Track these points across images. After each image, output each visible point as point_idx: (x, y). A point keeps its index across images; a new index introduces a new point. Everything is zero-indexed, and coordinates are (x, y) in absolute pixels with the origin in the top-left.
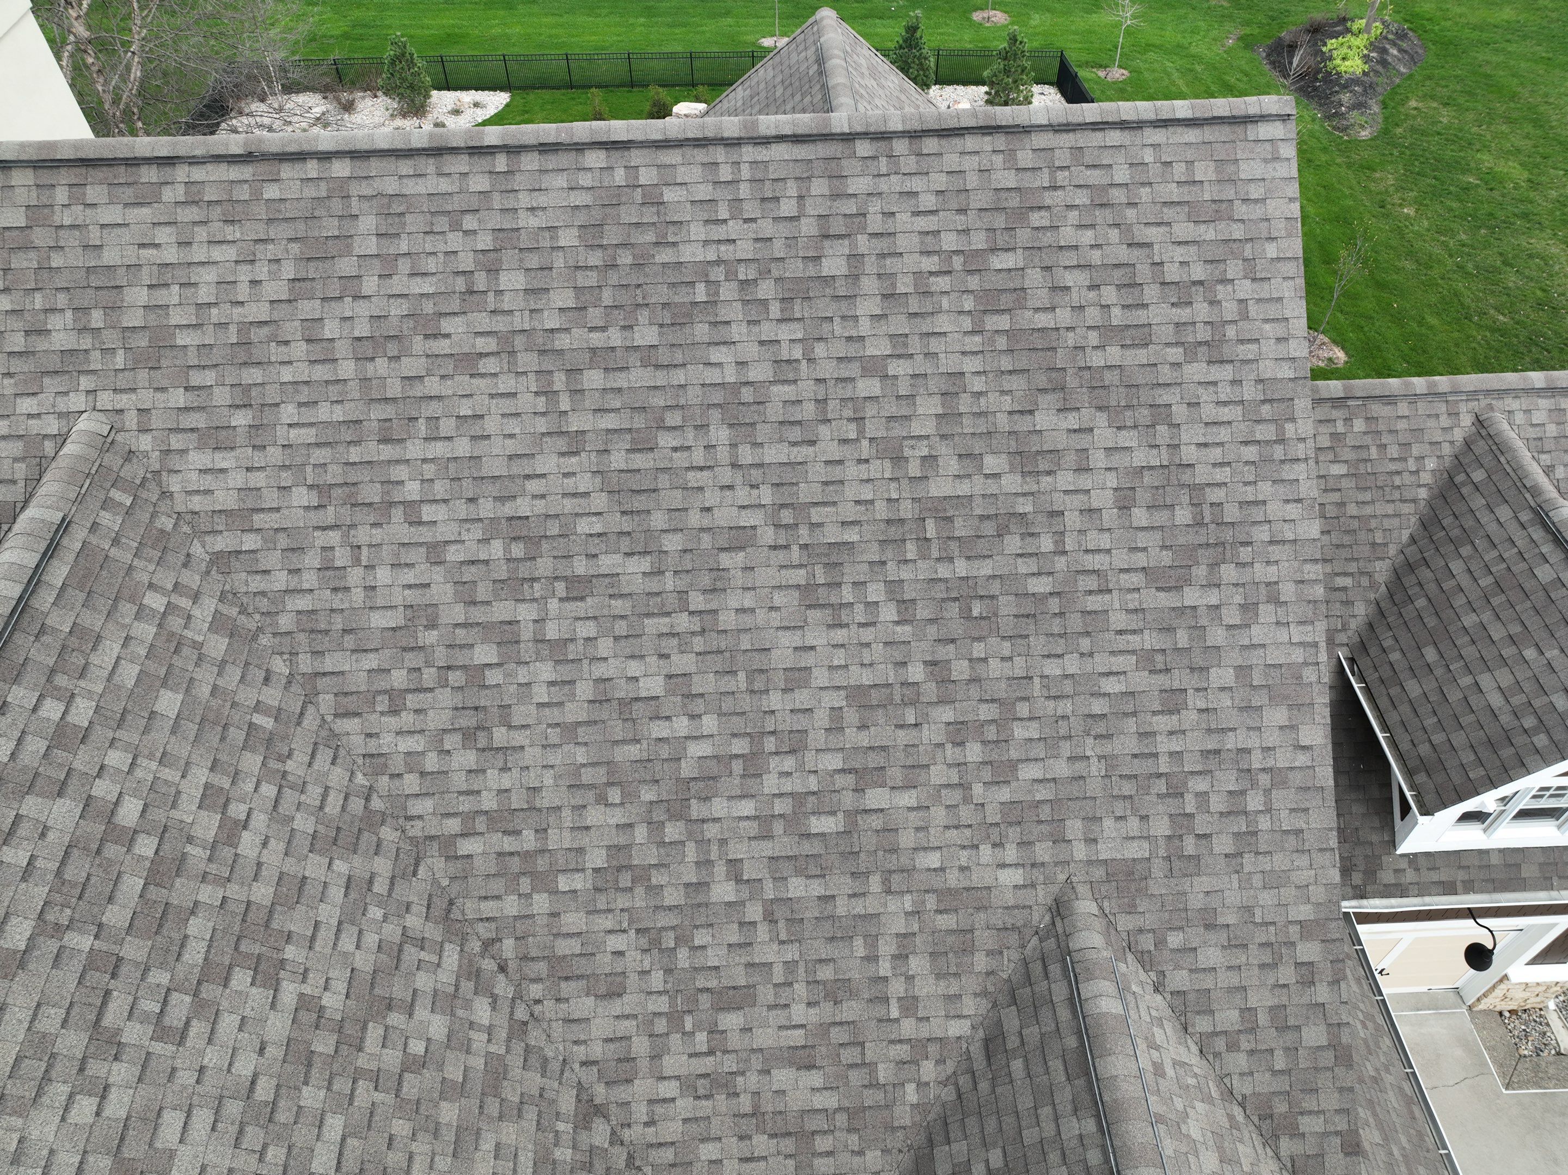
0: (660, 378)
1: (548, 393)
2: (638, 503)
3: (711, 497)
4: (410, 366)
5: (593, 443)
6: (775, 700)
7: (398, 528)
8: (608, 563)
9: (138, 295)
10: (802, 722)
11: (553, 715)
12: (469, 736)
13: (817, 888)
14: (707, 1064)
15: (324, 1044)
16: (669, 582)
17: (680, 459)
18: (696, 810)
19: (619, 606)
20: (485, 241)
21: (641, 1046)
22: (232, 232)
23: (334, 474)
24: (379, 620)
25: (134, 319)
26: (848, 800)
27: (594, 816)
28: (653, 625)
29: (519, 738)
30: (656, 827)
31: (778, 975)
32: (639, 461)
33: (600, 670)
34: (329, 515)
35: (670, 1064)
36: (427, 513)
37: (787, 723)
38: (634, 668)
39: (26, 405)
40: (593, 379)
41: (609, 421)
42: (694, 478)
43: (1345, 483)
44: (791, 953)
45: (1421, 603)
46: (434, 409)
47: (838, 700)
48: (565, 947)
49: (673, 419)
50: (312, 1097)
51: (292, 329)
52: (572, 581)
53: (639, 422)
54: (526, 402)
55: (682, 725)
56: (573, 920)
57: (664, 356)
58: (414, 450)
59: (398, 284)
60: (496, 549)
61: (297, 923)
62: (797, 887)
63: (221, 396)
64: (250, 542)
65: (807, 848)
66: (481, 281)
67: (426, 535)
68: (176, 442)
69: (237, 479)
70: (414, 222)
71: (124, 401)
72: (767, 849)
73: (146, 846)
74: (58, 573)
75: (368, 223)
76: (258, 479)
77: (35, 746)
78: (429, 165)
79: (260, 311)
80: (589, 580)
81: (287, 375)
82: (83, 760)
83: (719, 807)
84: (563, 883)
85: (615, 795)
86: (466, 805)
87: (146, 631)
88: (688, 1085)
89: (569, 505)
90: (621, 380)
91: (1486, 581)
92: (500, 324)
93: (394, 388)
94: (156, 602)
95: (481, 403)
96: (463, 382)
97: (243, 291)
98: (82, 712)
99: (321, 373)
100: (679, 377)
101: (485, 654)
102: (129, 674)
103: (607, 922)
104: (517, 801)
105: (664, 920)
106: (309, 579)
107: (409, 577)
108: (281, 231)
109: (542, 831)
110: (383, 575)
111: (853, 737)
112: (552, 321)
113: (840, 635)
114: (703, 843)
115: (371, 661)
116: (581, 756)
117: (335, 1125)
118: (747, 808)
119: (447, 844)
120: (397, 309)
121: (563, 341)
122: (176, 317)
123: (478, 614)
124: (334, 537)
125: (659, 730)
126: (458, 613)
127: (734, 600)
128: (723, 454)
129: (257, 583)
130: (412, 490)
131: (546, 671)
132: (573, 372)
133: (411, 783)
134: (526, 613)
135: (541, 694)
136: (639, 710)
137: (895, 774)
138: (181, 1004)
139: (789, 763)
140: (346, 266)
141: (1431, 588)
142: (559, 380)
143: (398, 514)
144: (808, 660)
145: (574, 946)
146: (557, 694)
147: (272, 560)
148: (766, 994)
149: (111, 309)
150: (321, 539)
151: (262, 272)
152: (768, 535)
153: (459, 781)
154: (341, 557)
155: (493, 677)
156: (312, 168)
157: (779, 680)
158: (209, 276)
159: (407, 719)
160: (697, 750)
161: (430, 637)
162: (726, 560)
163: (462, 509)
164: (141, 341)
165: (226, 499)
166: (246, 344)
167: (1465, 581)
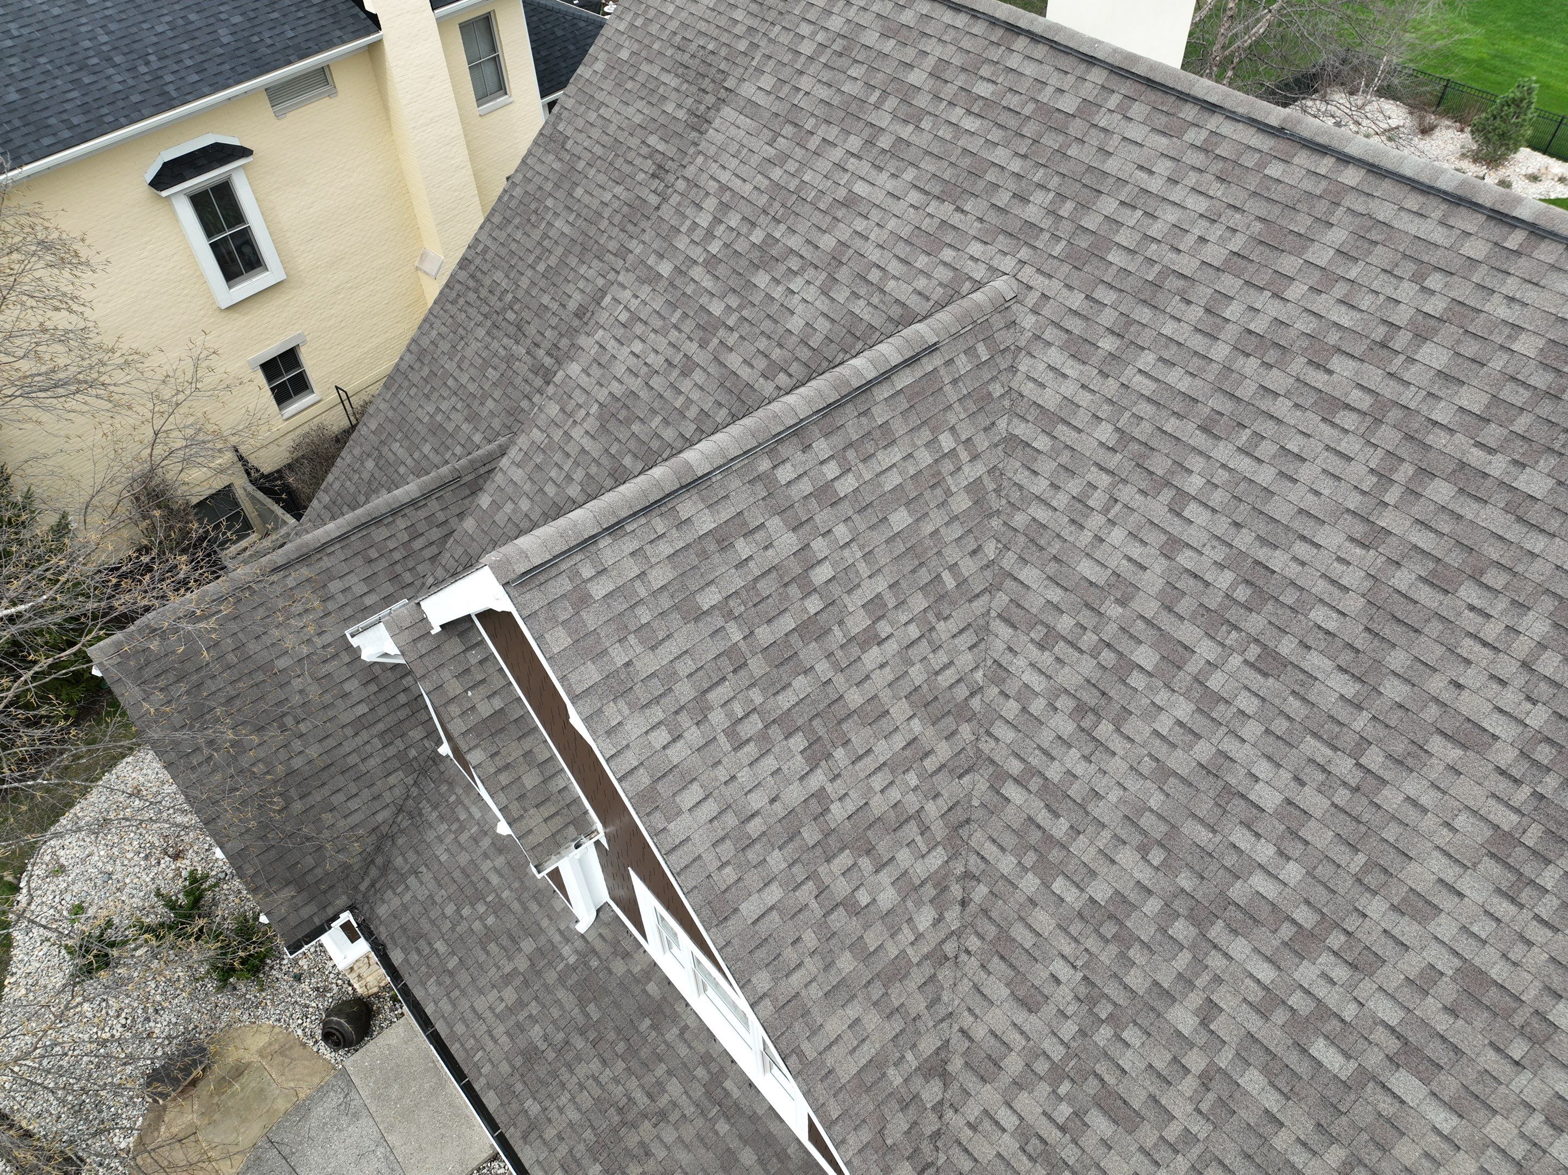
0: (1514, 533)
1: (1384, 478)
2: (1389, 630)
3: (1470, 677)
4: (1276, 380)
5: (1390, 548)
6: (1376, 907)
7: (1158, 508)
8: (1315, 661)
9: (1108, 205)
10: (1387, 949)
11: (1161, 750)
12: (1081, 709)
13: (1272, 1101)
14: (1053, 1135)
15: (810, 834)
16: (1361, 722)
17: (1469, 621)
18: (1217, 931)
19: (1294, 706)
20: (1435, 306)
21: (1014, 1064)
22: (1217, 190)
23: (1143, 431)
24: (1086, 568)
25: (1091, 222)
26: (1373, 1060)
27: (1126, 857)
28: (1311, 746)
29: (1117, 744)
30: (1169, 912)
31: (1172, 1132)
32: (1425, 595)
33: (1230, 746)
34: (1113, 461)
35: (1023, 1101)
36: (1192, 510)
37: (1370, 936)
38: (1263, 769)
39: (976, 249)
40: (1441, 491)
41: (1424, 540)
42: (1468, 647)
44: (1200, 1128)
46: (1267, 428)
47: (1447, 964)
48: (1019, 933)
49: (1495, 578)
50: (777, 861)
51: (1202, 294)
52: (1269, 653)
53: (1455, 559)
54: (1356, 472)
55: (1265, 852)
56: (1043, 920)
57: (1535, 514)
58: (1222, 452)
59: (1321, 304)
60: (1225, 580)
61: (859, 737)
62: (1252, 1081)
63: (1108, 318)
64: (1042, 443)
65: (1293, 1058)
66: (1401, 341)
67: (1176, 527)
68: (1050, 334)
69: (1068, 389)
70: (1381, 256)
71: (1039, 282)
72: (1254, 1023)
73: (814, 605)
74: (904, 380)
75: (1337, 236)
76: (1084, 399)
77: (806, 487)
78: (1438, 210)
79: (1187, 265)
80: (1286, 663)
81: (1169, 329)
82: (823, 518)
83: (1239, 948)
84: (1059, 885)
85: (1157, 856)
86: (1036, 760)
87: (925, 458)
88: (1024, 1133)
89: (1321, 587)
90: (1469, 510)
92: (1389, 390)
93: (1247, 391)
94: (946, 441)
95: (1312, 448)
96: (1311, 421)
97: (1187, 242)
98: (846, 486)
99: (1198, 343)
100: (1537, 543)
101: (1145, 656)
102: (893, 480)
103: (1068, 948)
104: (1076, 791)
105: (1112, 989)
106: (1060, 500)
107: (1136, 551)
108: (1257, 207)
109: (1076, 831)
110: (1117, 536)
111: (1430, 1008)
112: (1442, 413)
113: (1503, 908)
114: (1199, 963)
115: (1055, 595)
116: (1156, 800)
117: (774, 894)
118: (1266, 973)
119: (999, 777)
120: (1305, 324)
121: (1438, 439)
122: (1123, 237)
123: (1166, 621)
124: (1104, 480)
125: (1241, 838)
126: (1150, 608)
127: (1412, 787)
128: (1522, 647)
129: (1022, 477)
130: (1194, 484)
131: (1183, 710)
132: (1425, 473)
133: (1011, 709)
134: (1206, 650)
135: (1164, 724)
136: (1237, 806)
137: (1449, 1085)
138: (753, 725)
139: (1340, 973)
140: (1289, 264)
142: (1404, 473)
143: (1167, 495)
144: (1446, 901)
145: (1028, 940)
146: (1177, 735)
147: (1046, 467)
148: (1148, 1135)
149: (1084, 207)
150: (1094, 475)
151: (1215, 233)
152: (1506, 756)
153: (1046, 737)
154: (1098, 499)
155: (1137, 680)
156: (1325, 165)
157: (1397, 894)
158: (1171, 215)
159: (1045, 659)
160: (1259, 882)
161: (1113, 610)
162: (1436, 744)
163: (1222, 526)
164: (1083, 242)
165: (1050, 400)
166: (1156, 286)
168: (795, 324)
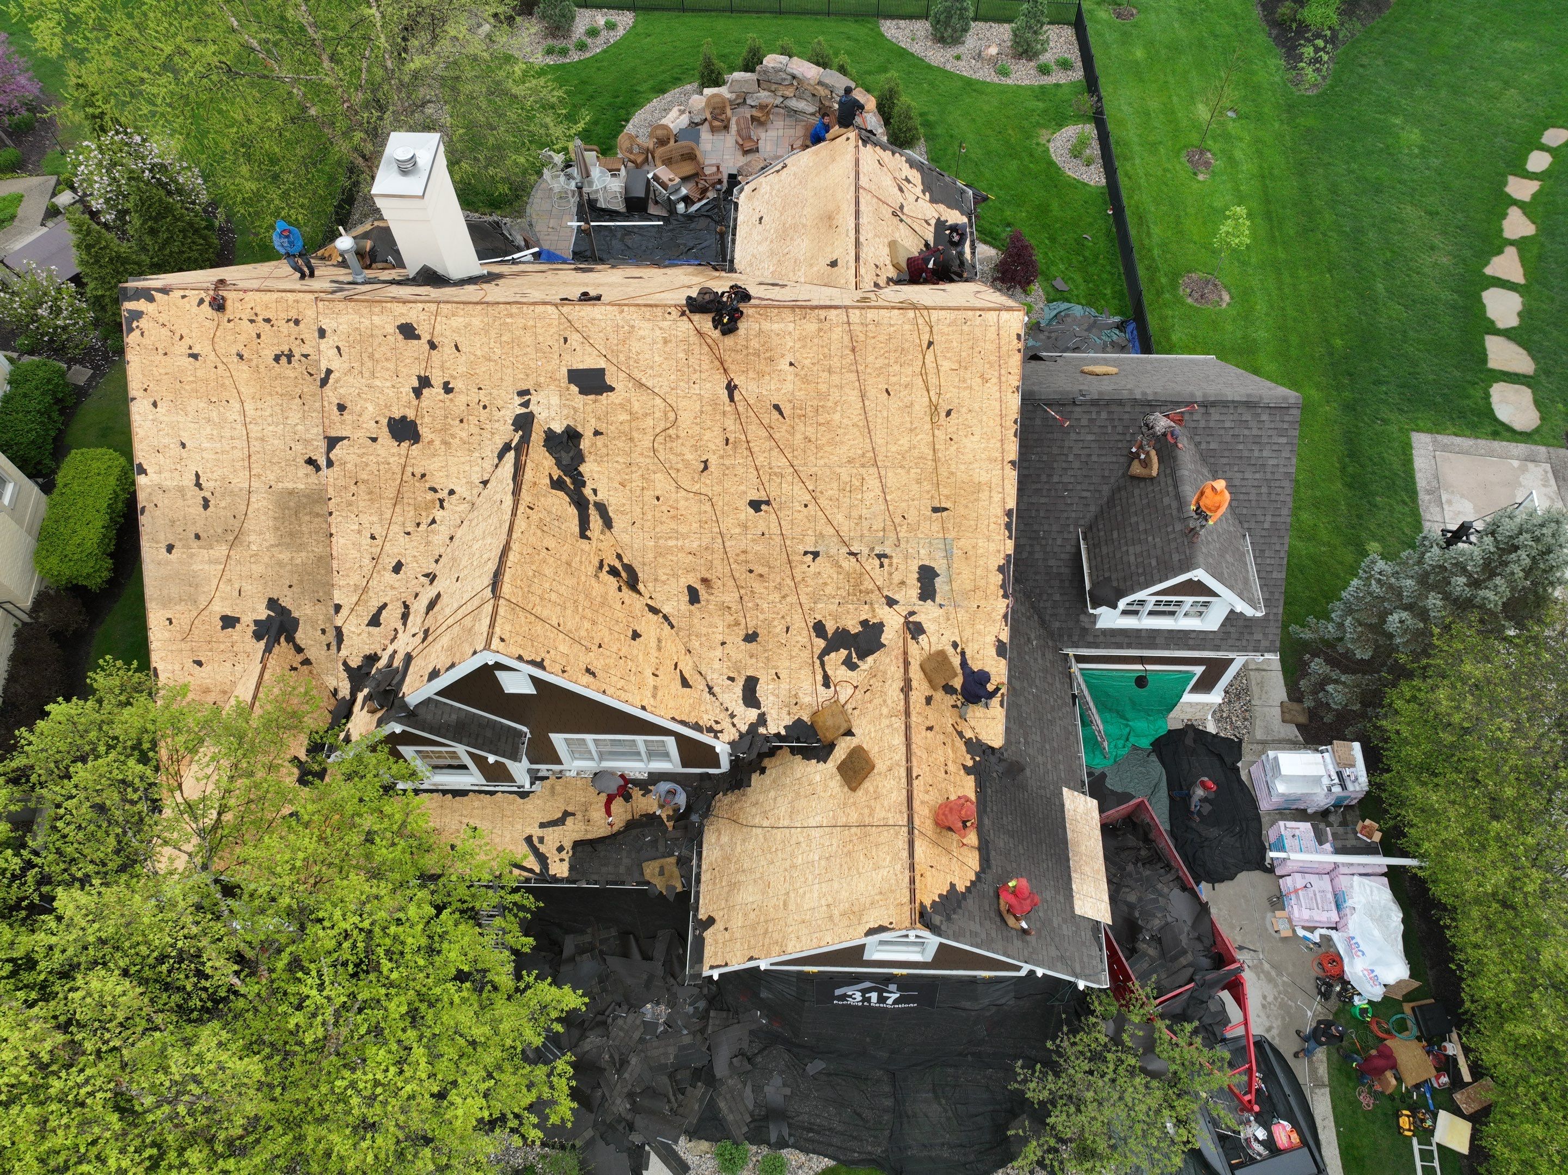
43: (1093, 445)
45: (1118, 508)
91: (1145, 502)
141: (1124, 500)
167: (1137, 499)
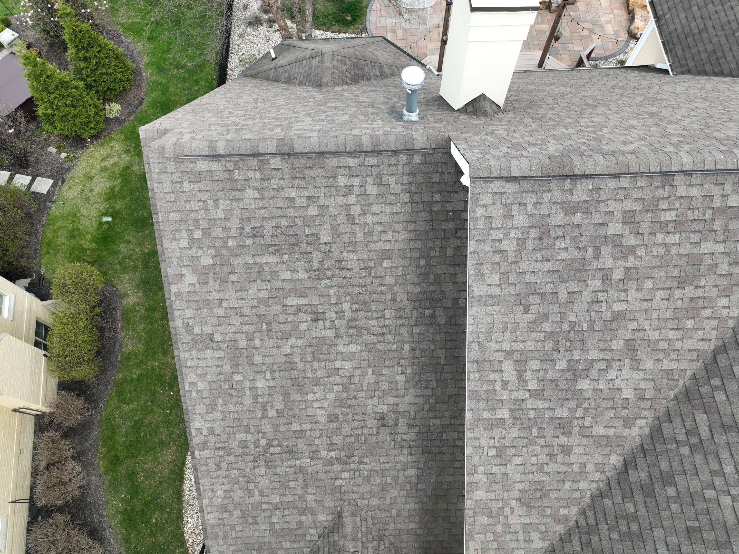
168: (628, 393)
